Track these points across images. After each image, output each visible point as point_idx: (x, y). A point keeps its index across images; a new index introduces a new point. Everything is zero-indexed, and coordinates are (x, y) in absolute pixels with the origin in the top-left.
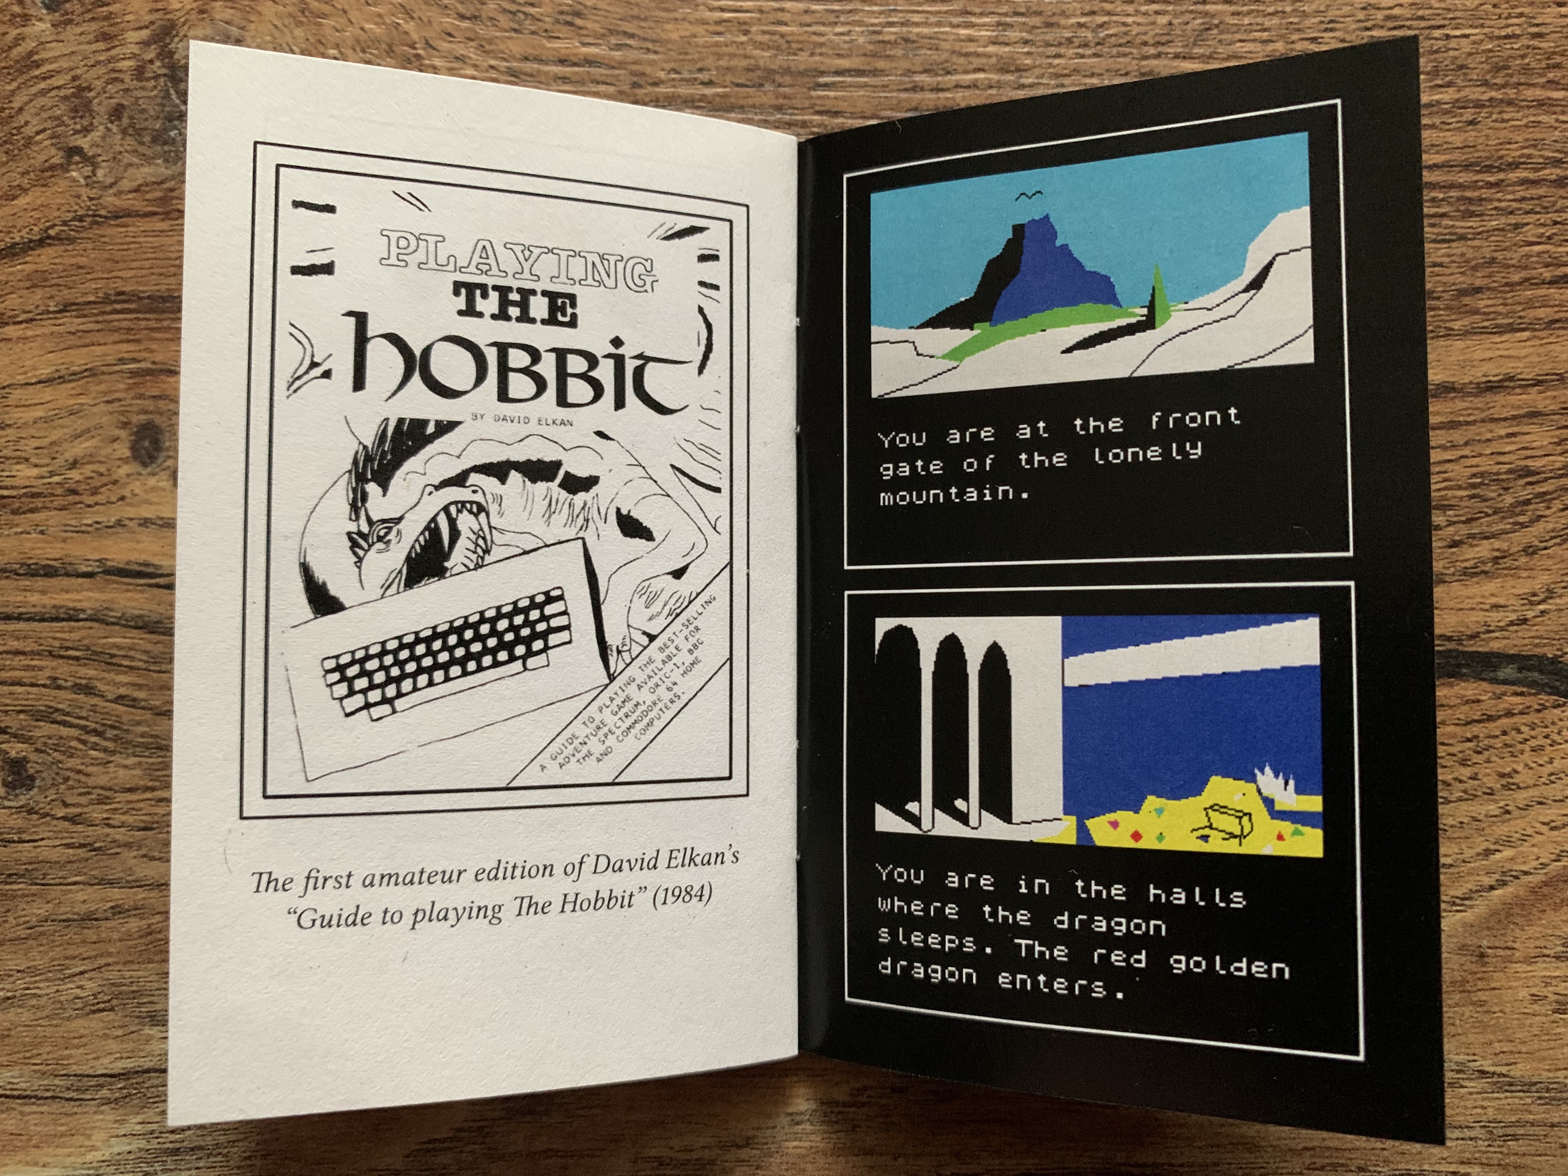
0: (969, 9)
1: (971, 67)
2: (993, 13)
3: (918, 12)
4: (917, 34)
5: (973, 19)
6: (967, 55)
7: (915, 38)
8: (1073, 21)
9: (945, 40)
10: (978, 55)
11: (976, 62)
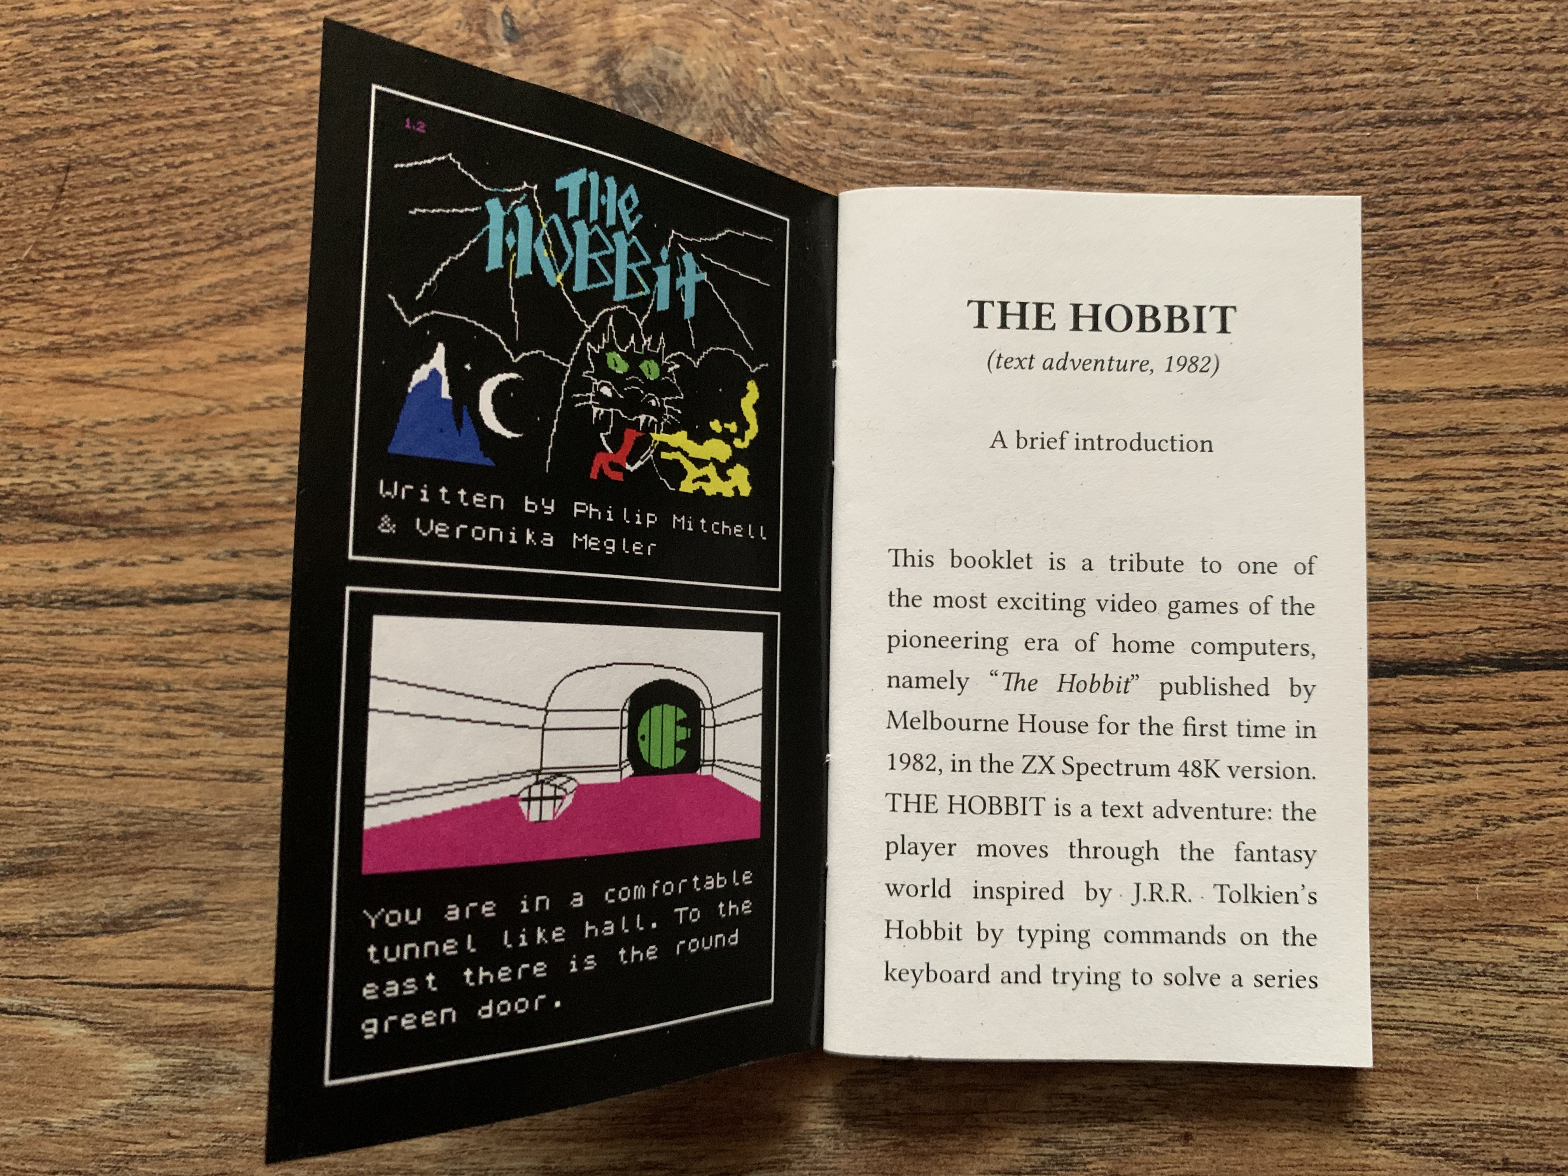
0: (1355, 12)
1: (1358, 67)
2: (1378, 15)
3: (1306, 17)
4: (1306, 38)
5: (1360, 21)
6: (1354, 56)
7: (1303, 41)
8: (1458, 20)
9: (1333, 43)
10: (1366, 56)
11: (1364, 62)
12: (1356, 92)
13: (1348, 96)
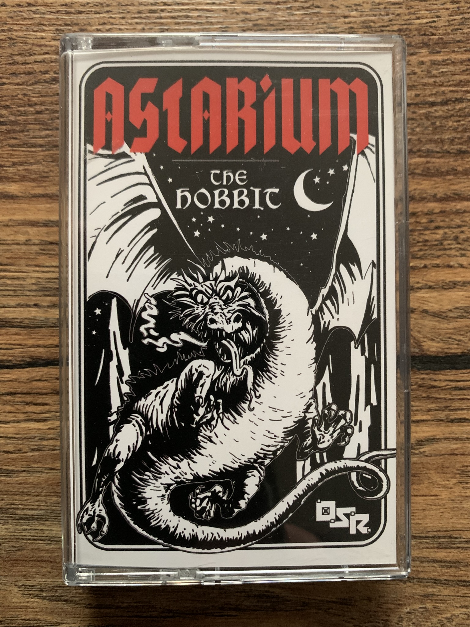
12: (40, 65)
13: (36, 67)
